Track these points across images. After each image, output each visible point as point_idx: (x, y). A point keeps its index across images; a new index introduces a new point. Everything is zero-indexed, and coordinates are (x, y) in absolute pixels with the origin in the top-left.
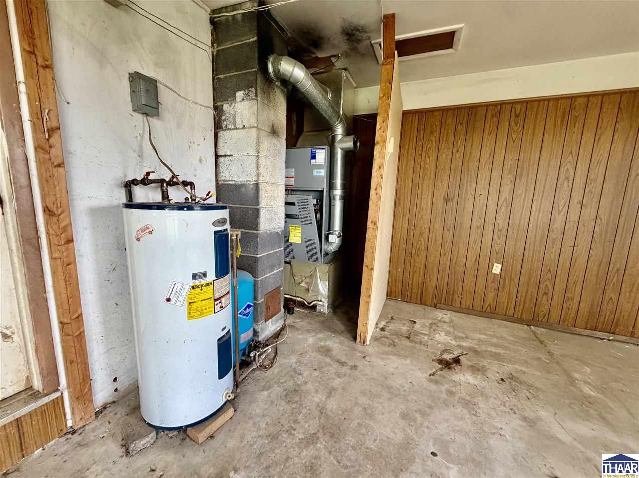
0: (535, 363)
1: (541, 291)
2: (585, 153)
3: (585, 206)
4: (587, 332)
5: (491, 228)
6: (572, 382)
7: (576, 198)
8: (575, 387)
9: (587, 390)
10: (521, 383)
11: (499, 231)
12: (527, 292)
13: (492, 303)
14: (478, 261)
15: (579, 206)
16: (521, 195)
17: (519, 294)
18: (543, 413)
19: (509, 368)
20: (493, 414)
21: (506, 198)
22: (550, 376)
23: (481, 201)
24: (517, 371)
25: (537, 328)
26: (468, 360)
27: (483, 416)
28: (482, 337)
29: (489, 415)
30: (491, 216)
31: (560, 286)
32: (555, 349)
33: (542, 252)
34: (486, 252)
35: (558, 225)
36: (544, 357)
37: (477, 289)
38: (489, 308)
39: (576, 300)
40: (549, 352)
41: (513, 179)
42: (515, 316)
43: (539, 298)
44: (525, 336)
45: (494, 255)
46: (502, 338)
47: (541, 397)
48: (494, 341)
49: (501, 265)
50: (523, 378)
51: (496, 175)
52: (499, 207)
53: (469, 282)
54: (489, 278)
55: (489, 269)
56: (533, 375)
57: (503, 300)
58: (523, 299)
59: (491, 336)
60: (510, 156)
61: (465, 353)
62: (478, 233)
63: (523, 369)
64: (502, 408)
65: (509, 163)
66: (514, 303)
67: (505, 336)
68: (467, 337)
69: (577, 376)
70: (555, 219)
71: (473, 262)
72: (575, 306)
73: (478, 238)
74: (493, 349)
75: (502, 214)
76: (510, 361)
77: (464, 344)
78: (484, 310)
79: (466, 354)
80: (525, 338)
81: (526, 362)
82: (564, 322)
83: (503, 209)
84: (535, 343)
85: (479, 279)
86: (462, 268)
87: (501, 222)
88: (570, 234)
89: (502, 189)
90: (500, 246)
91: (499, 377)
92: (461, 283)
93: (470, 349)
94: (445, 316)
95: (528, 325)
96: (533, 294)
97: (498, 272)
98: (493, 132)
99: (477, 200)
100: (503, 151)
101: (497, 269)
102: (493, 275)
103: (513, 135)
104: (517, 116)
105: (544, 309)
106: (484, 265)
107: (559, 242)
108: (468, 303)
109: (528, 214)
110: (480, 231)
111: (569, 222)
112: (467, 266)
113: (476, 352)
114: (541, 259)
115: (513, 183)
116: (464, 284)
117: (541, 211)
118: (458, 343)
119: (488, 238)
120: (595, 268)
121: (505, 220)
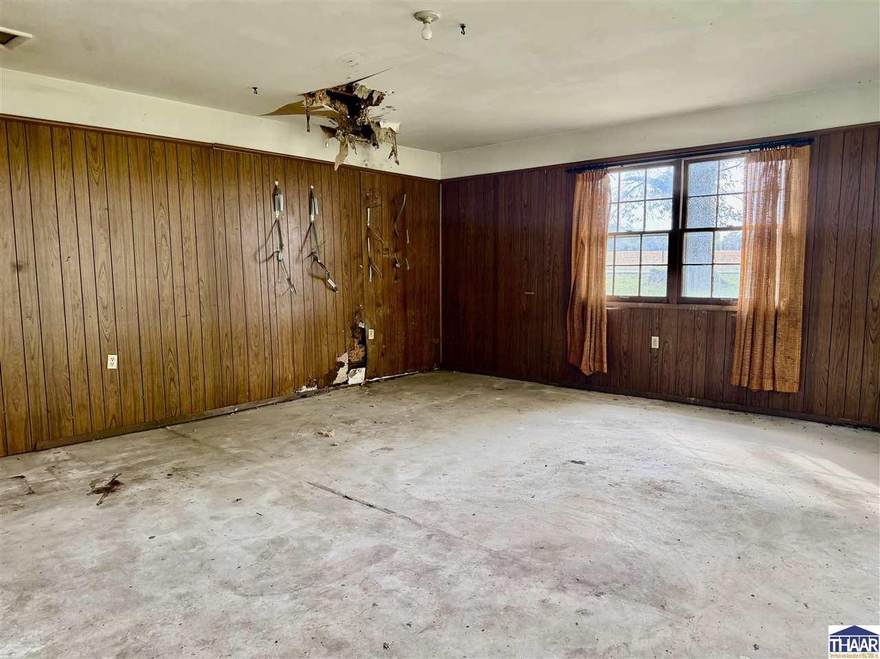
0: (188, 453)
1: (167, 378)
2: (174, 205)
3: (186, 267)
4: (217, 411)
5: (93, 306)
6: (222, 451)
7: (177, 258)
8: (226, 453)
9: (235, 451)
10: (185, 470)
11: (105, 308)
12: (153, 384)
13: (116, 415)
14: (85, 358)
15: (181, 268)
16: (120, 257)
17: (146, 389)
18: (212, 478)
19: (169, 465)
20: (178, 496)
21: (104, 262)
22: (205, 455)
23: (72, 266)
24: (177, 464)
25: (173, 426)
26: (125, 478)
27: (171, 502)
28: (124, 455)
29: (176, 498)
30: (89, 288)
31: (183, 367)
32: (199, 437)
33: (158, 330)
34: (94, 341)
35: (166, 292)
36: (192, 445)
37: (92, 398)
38: (114, 421)
39: (201, 378)
40: (194, 440)
41: (107, 236)
42: (147, 421)
43: (167, 387)
44: (167, 437)
45: (105, 344)
46: (145, 447)
47: (205, 469)
48: (139, 452)
49: (116, 356)
50: (184, 466)
51: (84, 227)
52: (97, 276)
53: (79, 393)
54: (106, 377)
55: (103, 364)
56: (192, 460)
57: (128, 403)
58: (150, 394)
59: (132, 450)
60: (96, 204)
61: (117, 474)
62: (76, 315)
63: (182, 460)
64: (182, 490)
65: (97, 213)
66: (141, 403)
67: (146, 444)
68: (107, 462)
69: (223, 446)
70: (163, 286)
71: (79, 360)
72: (201, 385)
73: (79, 322)
74: (143, 459)
75: (103, 285)
76: (166, 461)
77: (110, 468)
78: (108, 427)
79: (121, 474)
80: (167, 439)
81: (180, 455)
82: (196, 409)
83: (103, 278)
84: (178, 439)
85: (93, 385)
86: (64, 373)
87: (104, 294)
88: (180, 302)
89: (95, 249)
90: (109, 330)
91: (165, 475)
92: (68, 398)
93: (120, 469)
94: (58, 455)
95: (163, 427)
96: (160, 384)
97: (115, 367)
98: (67, 164)
99: (65, 265)
100: (87, 195)
101: (112, 362)
102: (109, 373)
103: (94, 175)
104: (94, 149)
105: (175, 400)
106: (94, 361)
107: (171, 314)
108: (84, 425)
109: (133, 281)
110: (79, 311)
111: (177, 287)
112: (72, 369)
113: (128, 469)
114: (159, 337)
115: (108, 240)
116: (74, 398)
117: (147, 276)
118: (103, 470)
119: (92, 322)
120: (209, 337)
121: (109, 292)
